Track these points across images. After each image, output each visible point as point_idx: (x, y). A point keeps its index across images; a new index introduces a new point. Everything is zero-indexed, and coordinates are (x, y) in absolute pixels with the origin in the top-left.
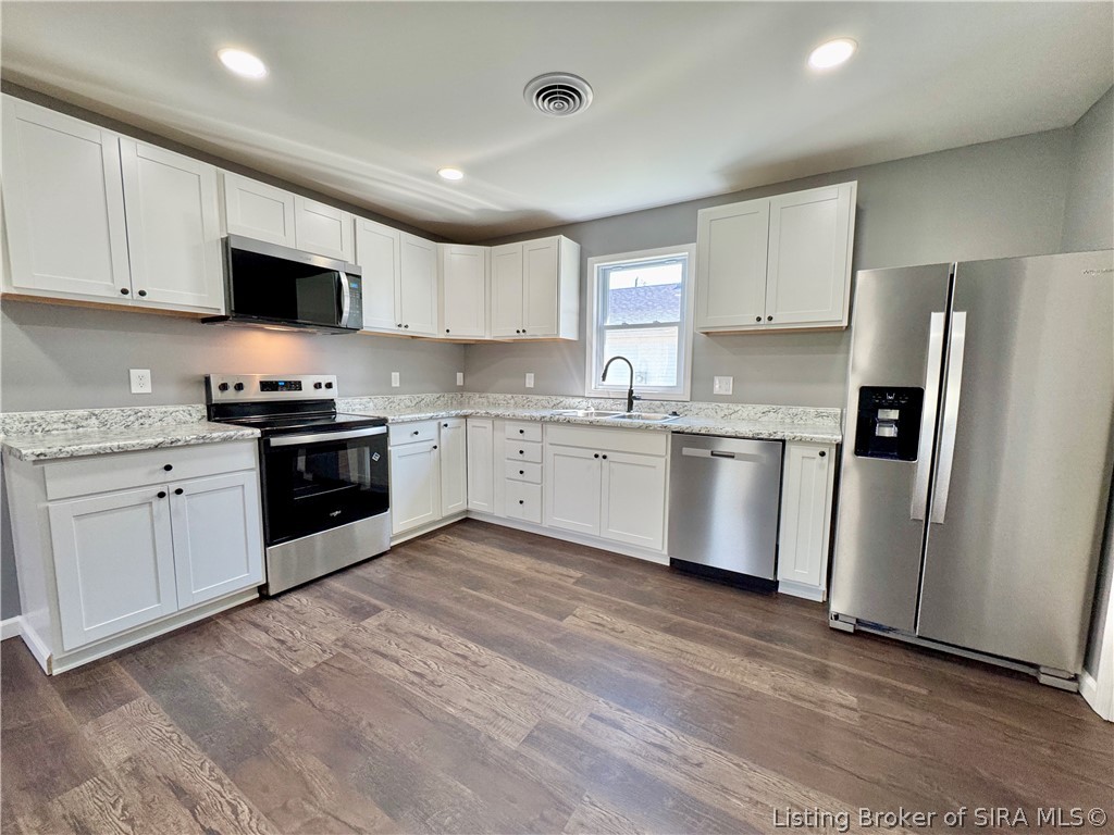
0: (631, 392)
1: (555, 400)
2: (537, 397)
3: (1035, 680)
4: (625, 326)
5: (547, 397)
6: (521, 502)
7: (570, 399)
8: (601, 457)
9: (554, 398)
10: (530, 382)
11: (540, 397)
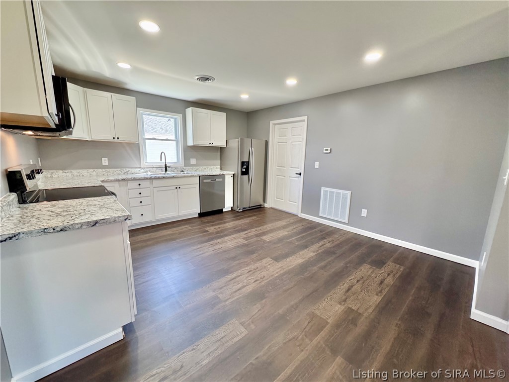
0: (166, 165)
1: (125, 170)
2: (113, 170)
3: (261, 207)
4: (154, 139)
5: (119, 169)
6: (142, 215)
7: (134, 169)
8: (178, 188)
9: (124, 169)
10: (105, 162)
11: (115, 170)
